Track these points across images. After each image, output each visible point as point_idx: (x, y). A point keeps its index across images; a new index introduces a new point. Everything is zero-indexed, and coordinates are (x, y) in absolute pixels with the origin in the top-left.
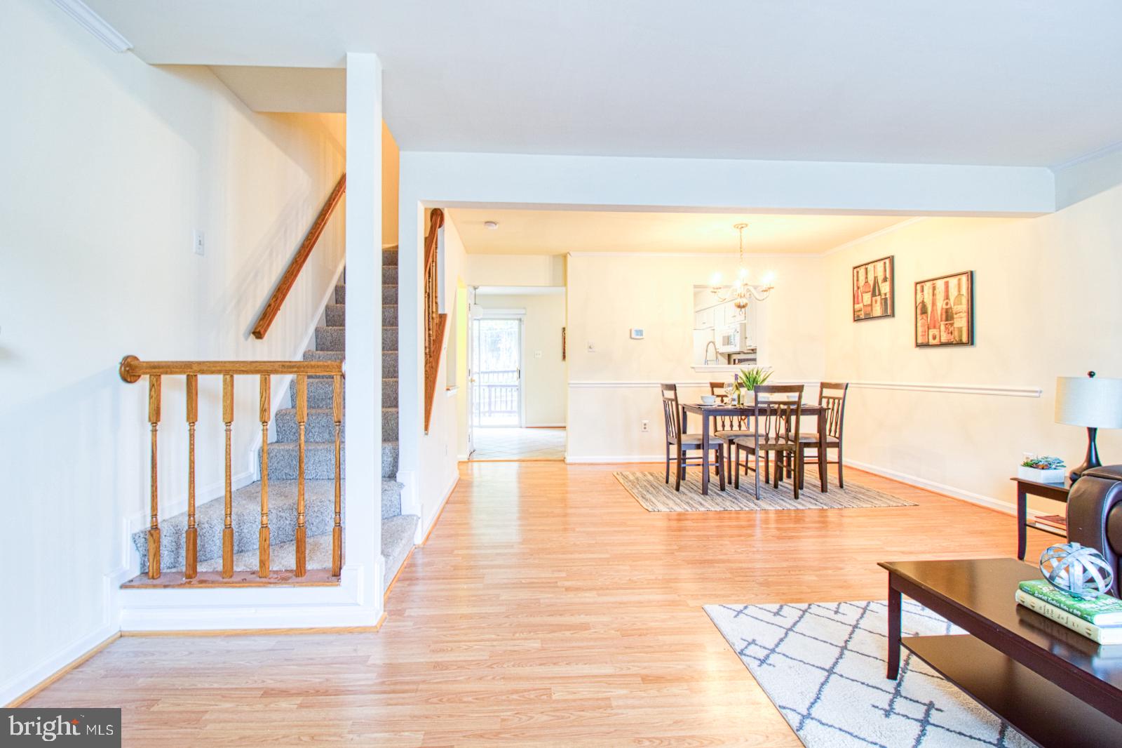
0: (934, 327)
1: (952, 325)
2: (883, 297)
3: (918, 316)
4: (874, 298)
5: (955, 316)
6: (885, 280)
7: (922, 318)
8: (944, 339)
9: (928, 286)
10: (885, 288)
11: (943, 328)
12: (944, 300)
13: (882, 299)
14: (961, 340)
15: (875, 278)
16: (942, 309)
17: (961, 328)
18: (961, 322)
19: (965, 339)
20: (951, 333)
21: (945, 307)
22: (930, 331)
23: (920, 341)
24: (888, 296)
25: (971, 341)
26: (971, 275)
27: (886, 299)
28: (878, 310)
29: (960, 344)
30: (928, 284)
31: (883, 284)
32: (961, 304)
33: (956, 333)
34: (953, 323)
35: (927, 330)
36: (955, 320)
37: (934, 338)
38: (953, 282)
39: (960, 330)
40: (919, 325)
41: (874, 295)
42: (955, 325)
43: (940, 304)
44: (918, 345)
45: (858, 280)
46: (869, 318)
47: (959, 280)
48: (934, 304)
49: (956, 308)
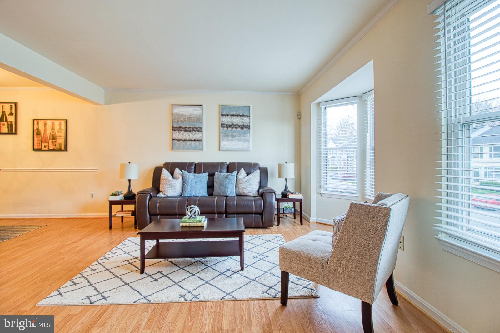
0: (45, 142)
1: (56, 141)
2: (10, 123)
3: (35, 136)
4: (2, 123)
5: (58, 138)
6: (11, 114)
7: (37, 137)
8: (51, 148)
9: (41, 123)
10: (11, 119)
11: (50, 142)
12: (52, 130)
13: (8, 124)
14: (61, 149)
15: (3, 112)
16: (50, 134)
17: (61, 143)
18: (61, 141)
19: (63, 148)
20: (56, 145)
21: (52, 133)
22: (43, 143)
23: (36, 147)
24: (14, 123)
25: (66, 149)
26: (66, 121)
27: (11, 125)
28: (4, 129)
29: (60, 150)
30: (42, 121)
31: (10, 116)
32: (61, 133)
33: (58, 146)
34: (57, 141)
35: (41, 143)
36: (58, 139)
37: (45, 147)
38: (57, 123)
39: (60, 144)
40: (36, 139)
41: (2, 120)
42: (58, 142)
43: (49, 131)
44: (34, 150)
47: (60, 122)
48: (45, 131)
49: (58, 134)
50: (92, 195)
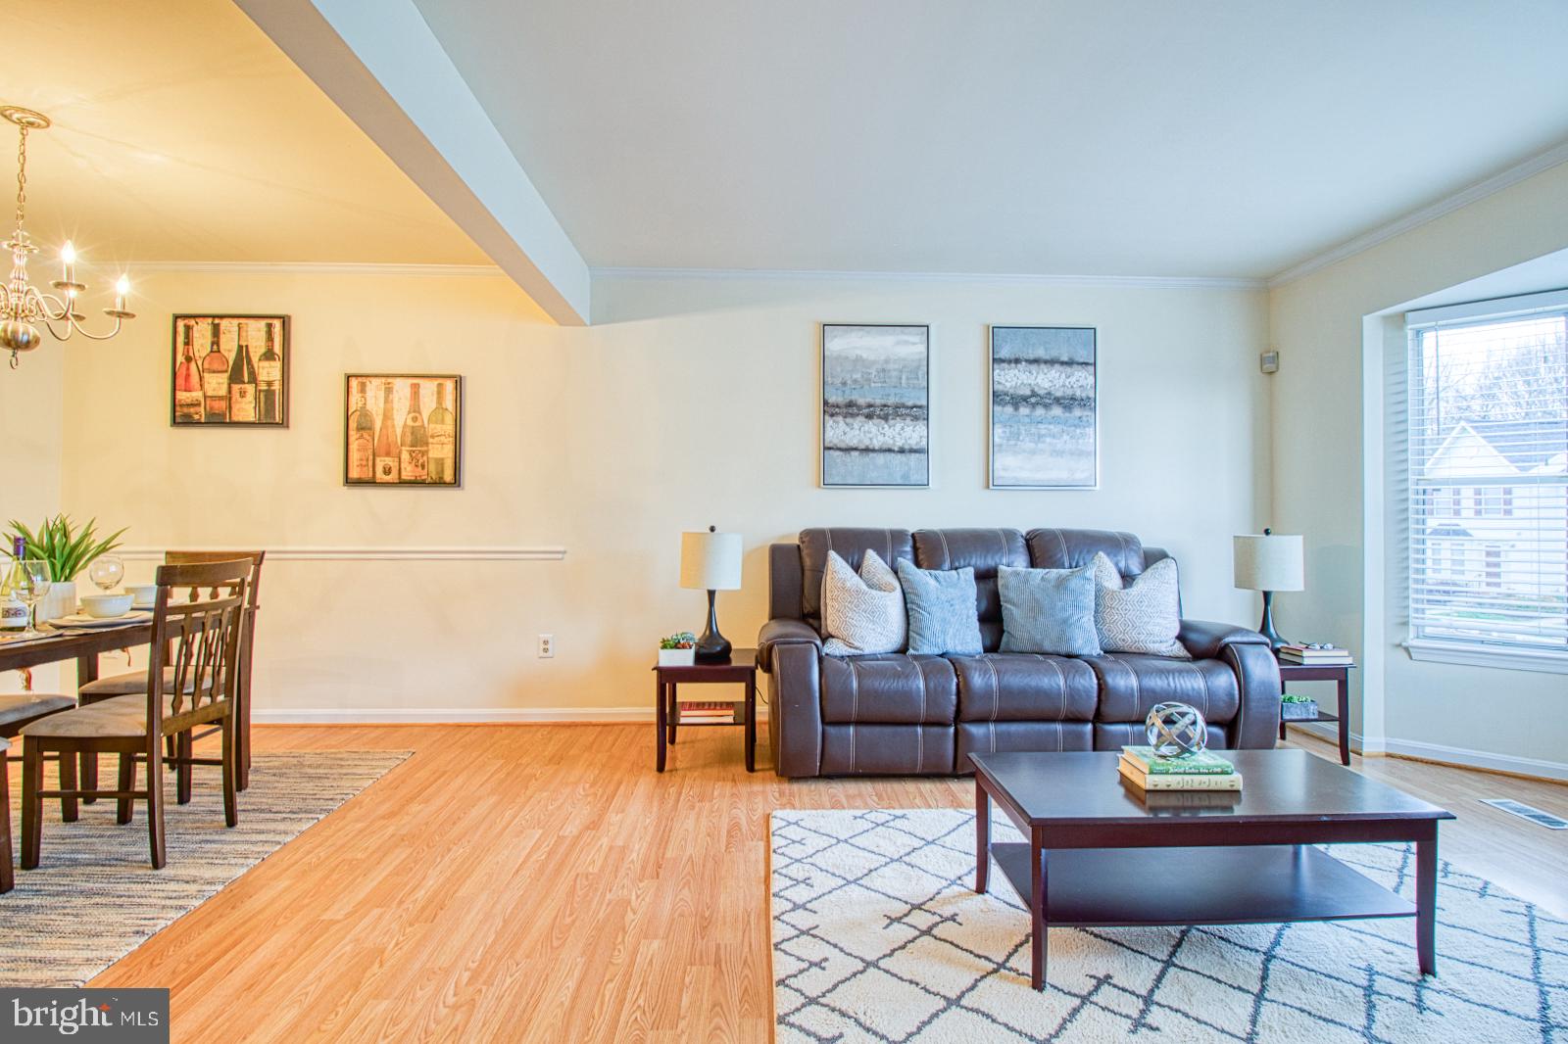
0: (388, 454)
1: (423, 453)
2: (264, 387)
3: (353, 433)
4: (236, 387)
5: (431, 440)
6: (269, 355)
7: (361, 437)
8: (407, 475)
9: (374, 387)
10: (270, 372)
11: (405, 456)
12: (409, 413)
13: (258, 392)
14: (441, 478)
15: (240, 347)
16: (405, 426)
17: (442, 459)
18: (441, 451)
19: (448, 476)
20: (423, 467)
21: (410, 423)
22: (378, 460)
23: (354, 474)
24: (277, 387)
25: (456, 482)
26: (459, 382)
27: (269, 394)
28: (246, 408)
29: (439, 483)
30: (376, 382)
31: (266, 364)
32: (443, 422)
33: (432, 467)
34: (427, 452)
35: (371, 457)
36: (430, 446)
37: (387, 471)
38: (428, 388)
39: (440, 462)
40: (354, 446)
41: (235, 377)
42: (431, 455)
43: (401, 418)
44: (349, 482)
45: (188, 342)
46: (218, 420)
47: (440, 385)
48: (387, 416)
49: (433, 428)
50: (546, 642)
